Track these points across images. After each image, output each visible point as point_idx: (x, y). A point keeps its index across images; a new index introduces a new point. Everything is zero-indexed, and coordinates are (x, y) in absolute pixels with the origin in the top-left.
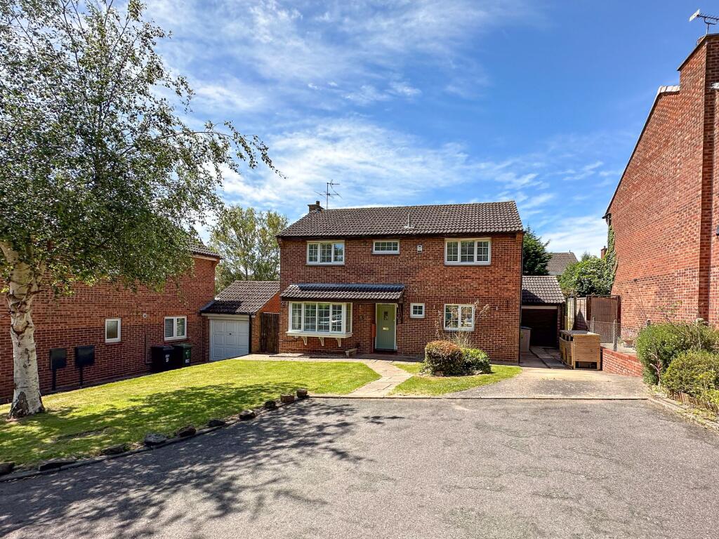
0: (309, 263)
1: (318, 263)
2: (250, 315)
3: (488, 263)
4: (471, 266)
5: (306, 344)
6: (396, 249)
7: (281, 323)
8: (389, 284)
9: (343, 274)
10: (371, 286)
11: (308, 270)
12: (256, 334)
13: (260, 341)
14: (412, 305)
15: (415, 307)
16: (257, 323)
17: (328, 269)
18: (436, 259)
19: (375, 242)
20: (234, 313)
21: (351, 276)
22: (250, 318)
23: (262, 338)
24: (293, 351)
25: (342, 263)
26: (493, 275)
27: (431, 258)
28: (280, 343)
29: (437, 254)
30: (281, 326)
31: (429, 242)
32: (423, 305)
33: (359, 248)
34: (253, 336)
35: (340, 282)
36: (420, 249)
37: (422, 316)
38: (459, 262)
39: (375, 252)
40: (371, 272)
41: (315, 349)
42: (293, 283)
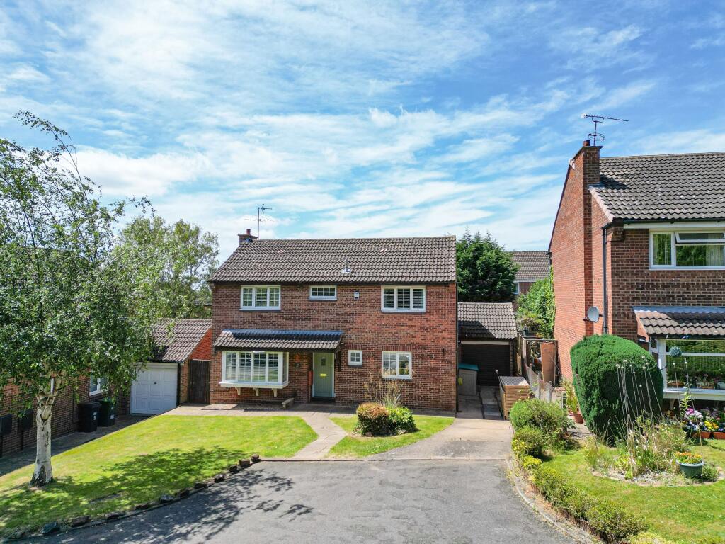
0: (243, 307)
1: (253, 307)
2: (179, 363)
3: (423, 310)
4: (407, 313)
5: (239, 394)
6: (333, 294)
7: (212, 371)
8: (326, 330)
9: (279, 320)
10: (308, 333)
11: (242, 315)
12: (185, 382)
13: (188, 390)
14: (350, 352)
15: (353, 354)
16: (186, 371)
17: (264, 314)
18: (373, 305)
19: (311, 287)
20: (161, 361)
21: (287, 322)
22: (179, 367)
23: (190, 388)
24: (226, 402)
25: (278, 308)
26: (429, 323)
27: (368, 304)
28: (211, 393)
29: (373, 301)
30: (212, 375)
31: (366, 289)
32: (361, 352)
33: (297, 293)
34: (181, 386)
35: (276, 328)
36: (356, 295)
37: (360, 363)
38: (395, 309)
39: (312, 297)
40: (308, 318)
41: (250, 400)
42: (226, 329)
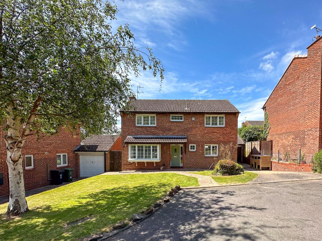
0: (137, 125)
1: (142, 125)
2: (105, 152)
3: (224, 126)
4: (216, 127)
5: (137, 166)
6: (182, 119)
7: (122, 155)
8: (179, 135)
9: (156, 131)
10: (170, 137)
11: (137, 129)
12: (108, 161)
13: (110, 165)
14: (190, 145)
15: (191, 146)
16: (108, 156)
17: (148, 128)
18: (201, 124)
19: (171, 115)
20: (95, 151)
21: (160, 132)
22: (105, 154)
23: (111, 164)
24: (130, 169)
25: (155, 125)
26: (226, 131)
27: (198, 123)
28: (122, 166)
29: (201, 122)
30: (122, 157)
31: (198, 116)
32: (195, 145)
33: (164, 118)
34: (106, 163)
35: (154, 134)
36: (193, 119)
37: (195, 150)
38: (211, 126)
39: (172, 120)
40: (170, 130)
41: (142, 167)
42: (129, 135)
